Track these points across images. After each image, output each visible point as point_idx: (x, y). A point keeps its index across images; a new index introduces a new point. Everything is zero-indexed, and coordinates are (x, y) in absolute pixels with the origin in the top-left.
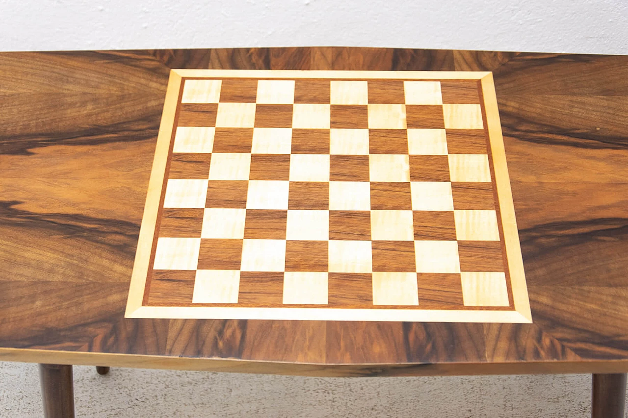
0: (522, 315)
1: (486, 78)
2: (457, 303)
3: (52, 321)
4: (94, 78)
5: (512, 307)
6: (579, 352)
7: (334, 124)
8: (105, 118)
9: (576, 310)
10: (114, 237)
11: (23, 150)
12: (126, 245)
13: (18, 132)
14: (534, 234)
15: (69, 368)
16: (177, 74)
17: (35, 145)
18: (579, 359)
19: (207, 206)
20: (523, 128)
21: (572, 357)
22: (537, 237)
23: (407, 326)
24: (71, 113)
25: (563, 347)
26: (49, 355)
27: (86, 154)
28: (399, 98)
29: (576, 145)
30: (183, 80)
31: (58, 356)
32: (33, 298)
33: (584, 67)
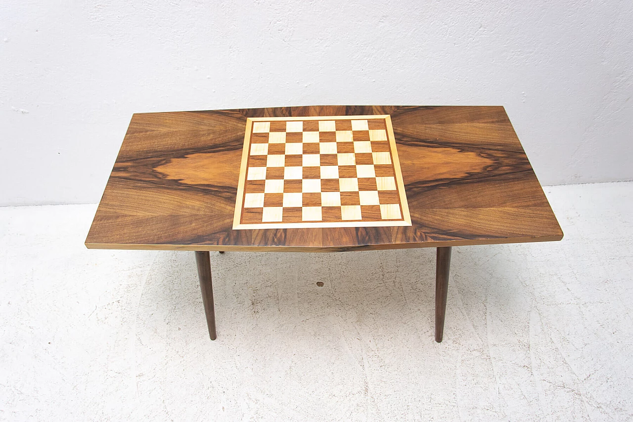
0: (407, 222)
1: (387, 117)
2: (379, 219)
3: (200, 232)
4: (212, 122)
5: (403, 219)
6: (433, 238)
7: (321, 140)
8: (218, 141)
9: (431, 220)
10: (226, 194)
11: (183, 156)
12: (231, 197)
13: (180, 148)
14: (411, 187)
15: (208, 252)
16: (250, 120)
17: (188, 154)
18: (433, 241)
19: (267, 178)
20: (405, 139)
21: (430, 240)
22: (413, 188)
23: (357, 229)
24: (203, 139)
25: (426, 235)
26: (199, 247)
27: (211, 157)
28: (349, 128)
29: (428, 146)
30: (253, 122)
31: (203, 248)
32: (191, 222)
33: (431, 111)
